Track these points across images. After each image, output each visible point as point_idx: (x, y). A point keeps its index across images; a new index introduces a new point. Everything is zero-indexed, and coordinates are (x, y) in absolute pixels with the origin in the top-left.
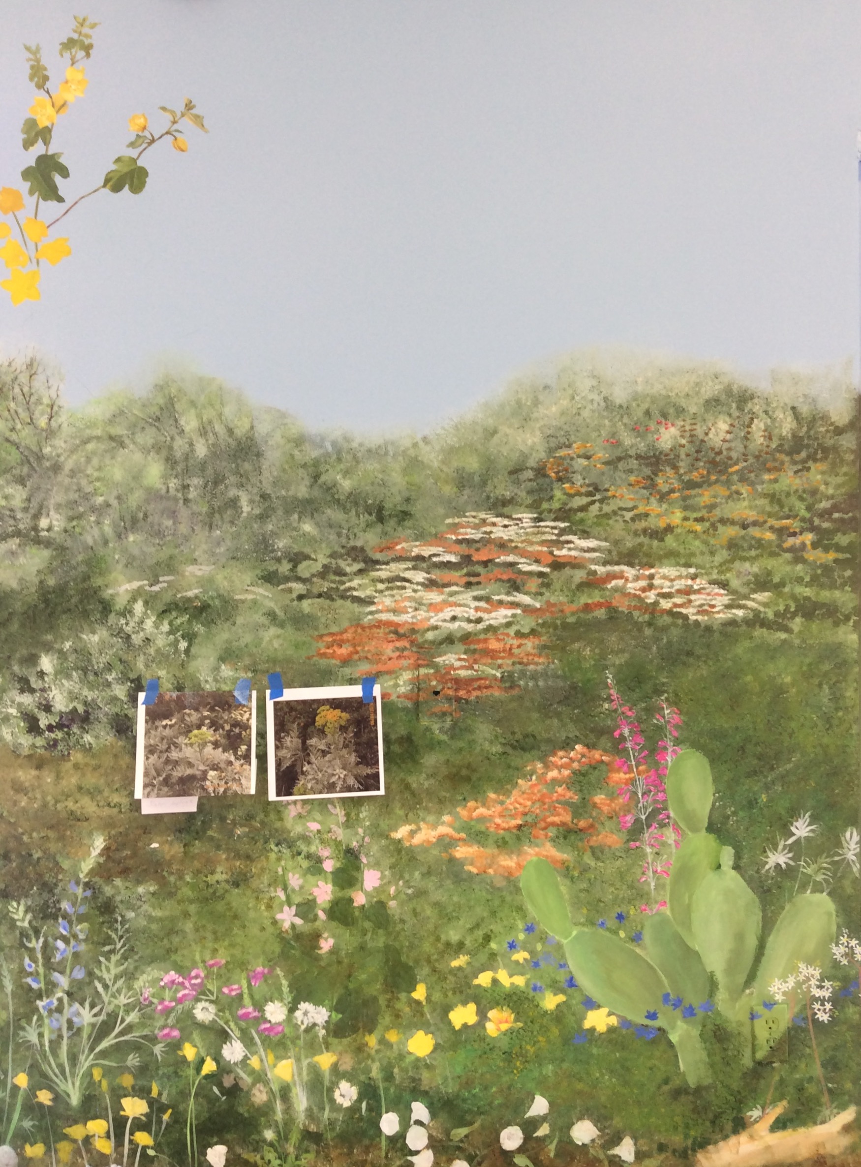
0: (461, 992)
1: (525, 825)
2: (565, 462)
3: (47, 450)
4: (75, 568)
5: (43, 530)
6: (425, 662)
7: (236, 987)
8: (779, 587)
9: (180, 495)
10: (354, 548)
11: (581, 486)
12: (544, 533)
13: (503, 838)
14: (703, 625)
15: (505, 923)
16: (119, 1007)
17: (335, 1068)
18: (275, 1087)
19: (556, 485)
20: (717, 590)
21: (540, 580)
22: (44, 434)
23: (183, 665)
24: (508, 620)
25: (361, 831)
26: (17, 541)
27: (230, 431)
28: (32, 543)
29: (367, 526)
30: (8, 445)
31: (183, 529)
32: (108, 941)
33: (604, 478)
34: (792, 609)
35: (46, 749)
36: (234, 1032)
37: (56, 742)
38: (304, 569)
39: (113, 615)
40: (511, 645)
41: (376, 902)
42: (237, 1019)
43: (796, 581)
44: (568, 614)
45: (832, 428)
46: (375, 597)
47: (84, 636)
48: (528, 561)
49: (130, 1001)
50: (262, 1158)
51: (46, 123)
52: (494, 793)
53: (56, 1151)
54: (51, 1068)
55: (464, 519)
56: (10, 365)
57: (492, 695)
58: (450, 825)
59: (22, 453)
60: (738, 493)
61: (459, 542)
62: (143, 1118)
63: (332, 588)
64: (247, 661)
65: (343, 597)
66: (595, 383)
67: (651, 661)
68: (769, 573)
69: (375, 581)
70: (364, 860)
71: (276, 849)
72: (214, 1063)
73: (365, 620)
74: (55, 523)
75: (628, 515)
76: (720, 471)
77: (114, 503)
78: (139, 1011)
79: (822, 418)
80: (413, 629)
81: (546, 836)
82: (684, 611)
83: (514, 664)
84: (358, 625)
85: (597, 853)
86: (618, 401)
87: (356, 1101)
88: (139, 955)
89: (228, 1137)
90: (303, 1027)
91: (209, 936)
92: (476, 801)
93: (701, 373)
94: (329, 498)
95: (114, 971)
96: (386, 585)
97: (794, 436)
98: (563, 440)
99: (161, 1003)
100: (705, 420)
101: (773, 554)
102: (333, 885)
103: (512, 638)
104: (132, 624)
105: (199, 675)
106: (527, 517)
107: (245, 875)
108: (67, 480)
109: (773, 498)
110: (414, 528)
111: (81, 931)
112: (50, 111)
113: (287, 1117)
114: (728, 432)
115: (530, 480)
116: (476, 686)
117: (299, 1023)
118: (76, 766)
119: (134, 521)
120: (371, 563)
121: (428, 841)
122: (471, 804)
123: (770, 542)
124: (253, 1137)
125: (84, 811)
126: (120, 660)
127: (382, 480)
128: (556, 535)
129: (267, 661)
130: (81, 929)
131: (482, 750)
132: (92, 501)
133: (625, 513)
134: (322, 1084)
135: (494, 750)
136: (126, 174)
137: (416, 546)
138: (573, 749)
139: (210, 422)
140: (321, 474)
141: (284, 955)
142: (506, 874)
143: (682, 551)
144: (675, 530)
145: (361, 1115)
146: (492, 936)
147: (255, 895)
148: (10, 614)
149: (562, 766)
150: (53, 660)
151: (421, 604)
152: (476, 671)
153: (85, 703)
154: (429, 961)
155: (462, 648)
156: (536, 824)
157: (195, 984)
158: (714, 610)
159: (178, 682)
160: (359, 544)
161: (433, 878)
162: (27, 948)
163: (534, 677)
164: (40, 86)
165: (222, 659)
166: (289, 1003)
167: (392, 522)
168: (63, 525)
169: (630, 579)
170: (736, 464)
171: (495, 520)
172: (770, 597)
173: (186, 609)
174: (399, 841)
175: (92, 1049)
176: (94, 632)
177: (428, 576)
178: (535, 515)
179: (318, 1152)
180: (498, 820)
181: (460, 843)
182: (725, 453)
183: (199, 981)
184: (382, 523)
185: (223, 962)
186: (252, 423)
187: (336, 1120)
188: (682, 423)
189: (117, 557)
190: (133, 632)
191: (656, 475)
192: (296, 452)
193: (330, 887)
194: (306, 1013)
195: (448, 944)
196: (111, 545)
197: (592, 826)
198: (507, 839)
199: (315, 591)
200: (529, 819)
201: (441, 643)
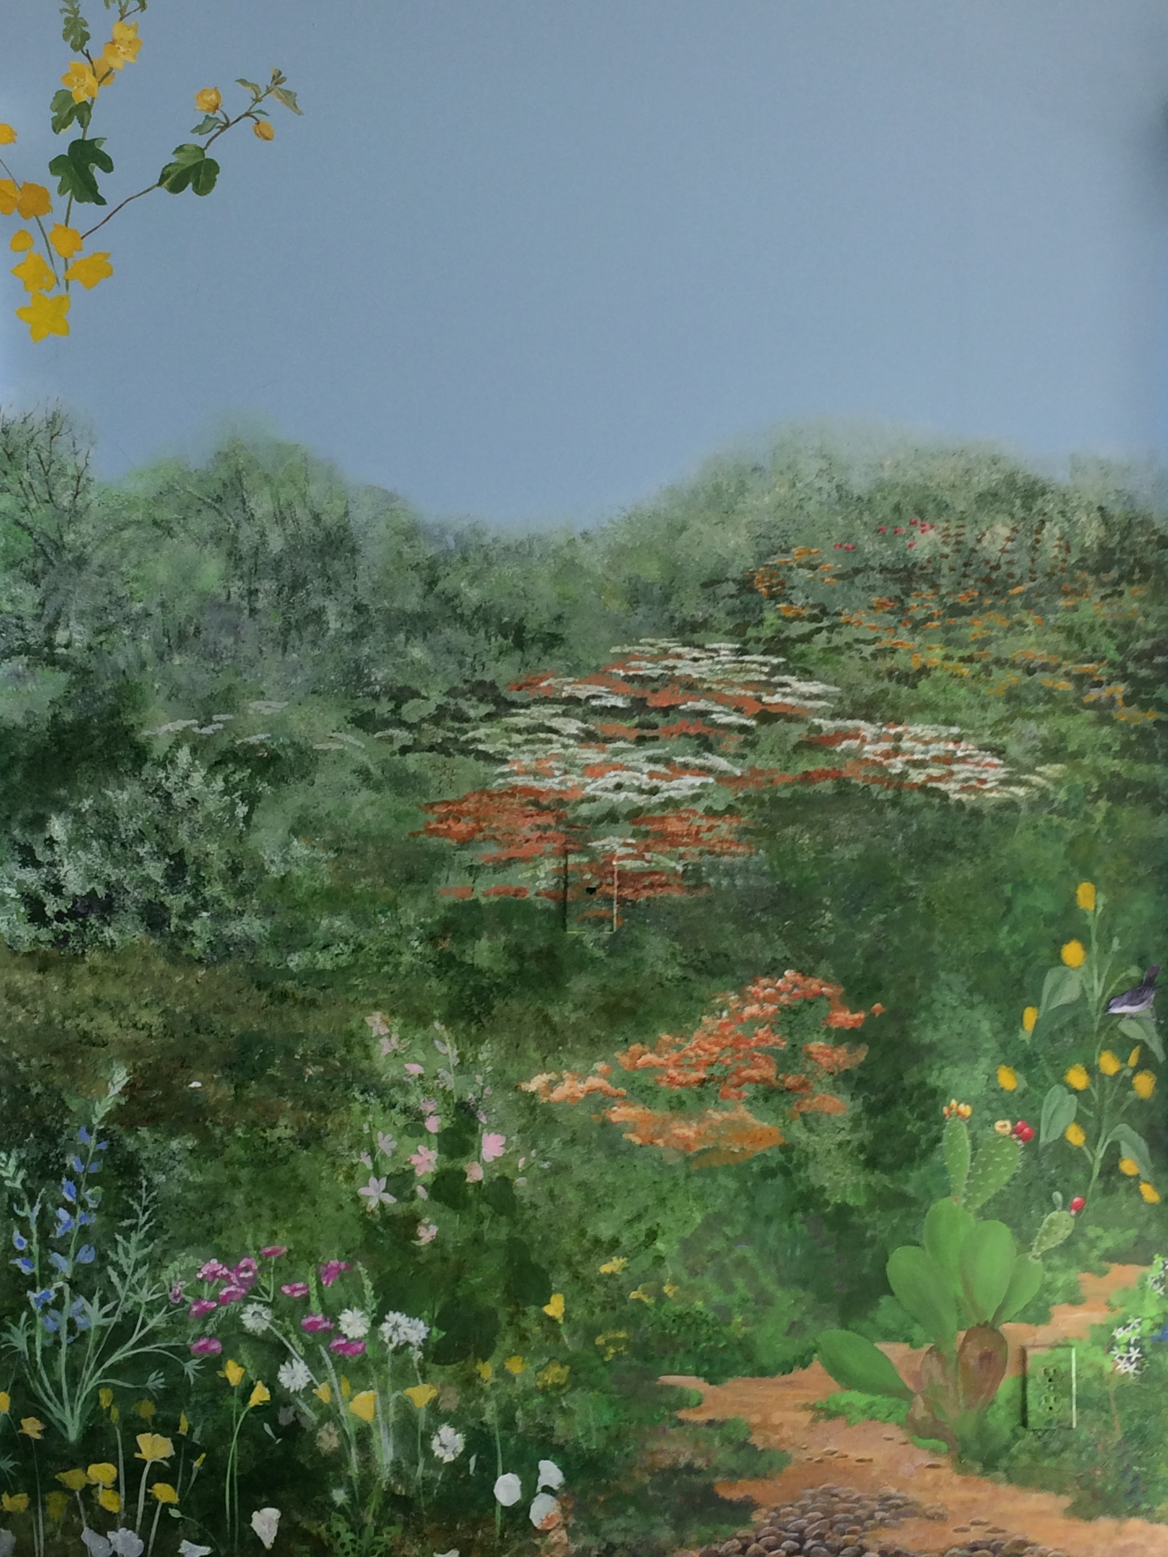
0: (613, 1308)
1: (710, 1080)
2: (781, 573)
3: (69, 538)
4: (100, 699)
5: (60, 646)
6: (576, 847)
7: (300, 1285)
8: (1076, 758)
9: (244, 603)
10: (481, 683)
11: (803, 608)
12: (749, 671)
13: (679, 1097)
14: (968, 808)
15: (678, 1214)
16: (139, 1304)
17: (433, 1405)
18: (350, 1429)
19: (768, 605)
20: (988, 760)
21: (742, 737)
22: (67, 516)
23: (240, 838)
24: (695, 791)
25: (479, 1078)
26: (25, 659)
27: (317, 518)
28: (44, 663)
29: (500, 653)
30: (19, 529)
31: (248, 650)
32: (129, 1212)
33: (836, 596)
34: (1094, 790)
35: (53, 945)
36: (296, 1348)
37: (66, 934)
38: (412, 711)
39: (149, 764)
40: (699, 827)
41: (498, 1178)
42: (300, 1330)
43: (1100, 749)
44: (780, 785)
45: (1155, 538)
46: (509, 753)
47: (110, 793)
48: (726, 710)
49: (155, 1297)
50: (329, 1529)
51: (83, 97)
52: (668, 1033)
53: (44, 1504)
54: (42, 1387)
55: (637, 648)
56: (25, 422)
57: (669, 897)
58: (604, 1076)
59: (36, 541)
60: (1021, 623)
61: (629, 679)
62: (166, 1463)
63: (449, 738)
64: (328, 836)
65: (464, 752)
66: (824, 464)
67: (895, 856)
68: (1063, 738)
69: (509, 730)
70: (483, 1120)
71: (361, 1098)
72: (267, 1391)
73: (494, 785)
74: (76, 636)
75: (868, 650)
76: (996, 593)
77: (156, 611)
78: (166, 1312)
79: (1141, 523)
80: (561, 800)
81: (739, 1096)
82: (942, 786)
83: (701, 854)
84: (482, 792)
85: (809, 1122)
86: (856, 492)
87: (461, 1454)
88: (169, 1235)
89: (283, 1496)
90: (391, 1347)
91: (266, 1213)
92: (643, 1043)
93: (973, 456)
94: (449, 613)
95: (135, 1255)
96: (525, 736)
97: (1102, 547)
98: (777, 542)
99: (197, 1303)
100: (976, 522)
101: (1069, 711)
102: (439, 1152)
103: (701, 817)
104: (173, 779)
105: (261, 853)
106: (725, 647)
107: (318, 1132)
108: (95, 579)
109: (1071, 633)
110: (566, 657)
111: (92, 1197)
112: (90, 80)
113: (365, 1472)
114: (1009, 539)
115: (732, 596)
116: (647, 883)
117: (386, 1340)
118: (93, 971)
119: (182, 637)
120: (505, 706)
121: (573, 1098)
122: (635, 1047)
123: (1065, 695)
124: (317, 1498)
125: (101, 1033)
126: (157, 827)
127: (523, 590)
128: (766, 674)
129: (356, 838)
130: (92, 1195)
131: (653, 973)
132: (126, 610)
133: (861, 646)
134: (415, 1427)
135: (670, 973)
136: (190, 168)
137: (569, 684)
138: (781, 976)
139: (290, 505)
140: (439, 579)
141: (369, 1245)
142: (681, 1147)
143: (942, 703)
144: (932, 672)
145: (468, 1474)
146: (660, 1232)
147: (330, 1160)
148: (12, 758)
149: (767, 999)
150: (66, 823)
151: (573, 765)
152: (649, 862)
153: (108, 885)
154: (569, 1264)
155: (629, 828)
156: (725, 1079)
157: (244, 1279)
158: (985, 787)
159: (233, 861)
160: (488, 678)
161: (578, 1148)
162: (17, 1217)
163: (729, 873)
164: (77, 47)
165: (294, 832)
166: (373, 1312)
167: (536, 649)
168: (86, 640)
169: (869, 739)
170: (1019, 584)
171: (680, 650)
172: (1063, 771)
173: (247, 761)
174: (533, 1094)
175: (100, 1363)
176: (122, 788)
177: (584, 726)
178: (738, 646)
179: (406, 1525)
180: (673, 1072)
181: (618, 1102)
182: (1004, 568)
183: (250, 1274)
184: (523, 651)
185: (285, 1250)
186: (346, 507)
187: (434, 1480)
188: (945, 525)
189: (157, 686)
190: (175, 790)
191: (908, 595)
192: (406, 549)
193: (433, 1155)
194: (396, 1327)
195: (597, 1241)
196: (149, 669)
197: (804, 1085)
198: (684, 1098)
199: (425, 741)
200: (716, 1071)
201: (600, 821)
